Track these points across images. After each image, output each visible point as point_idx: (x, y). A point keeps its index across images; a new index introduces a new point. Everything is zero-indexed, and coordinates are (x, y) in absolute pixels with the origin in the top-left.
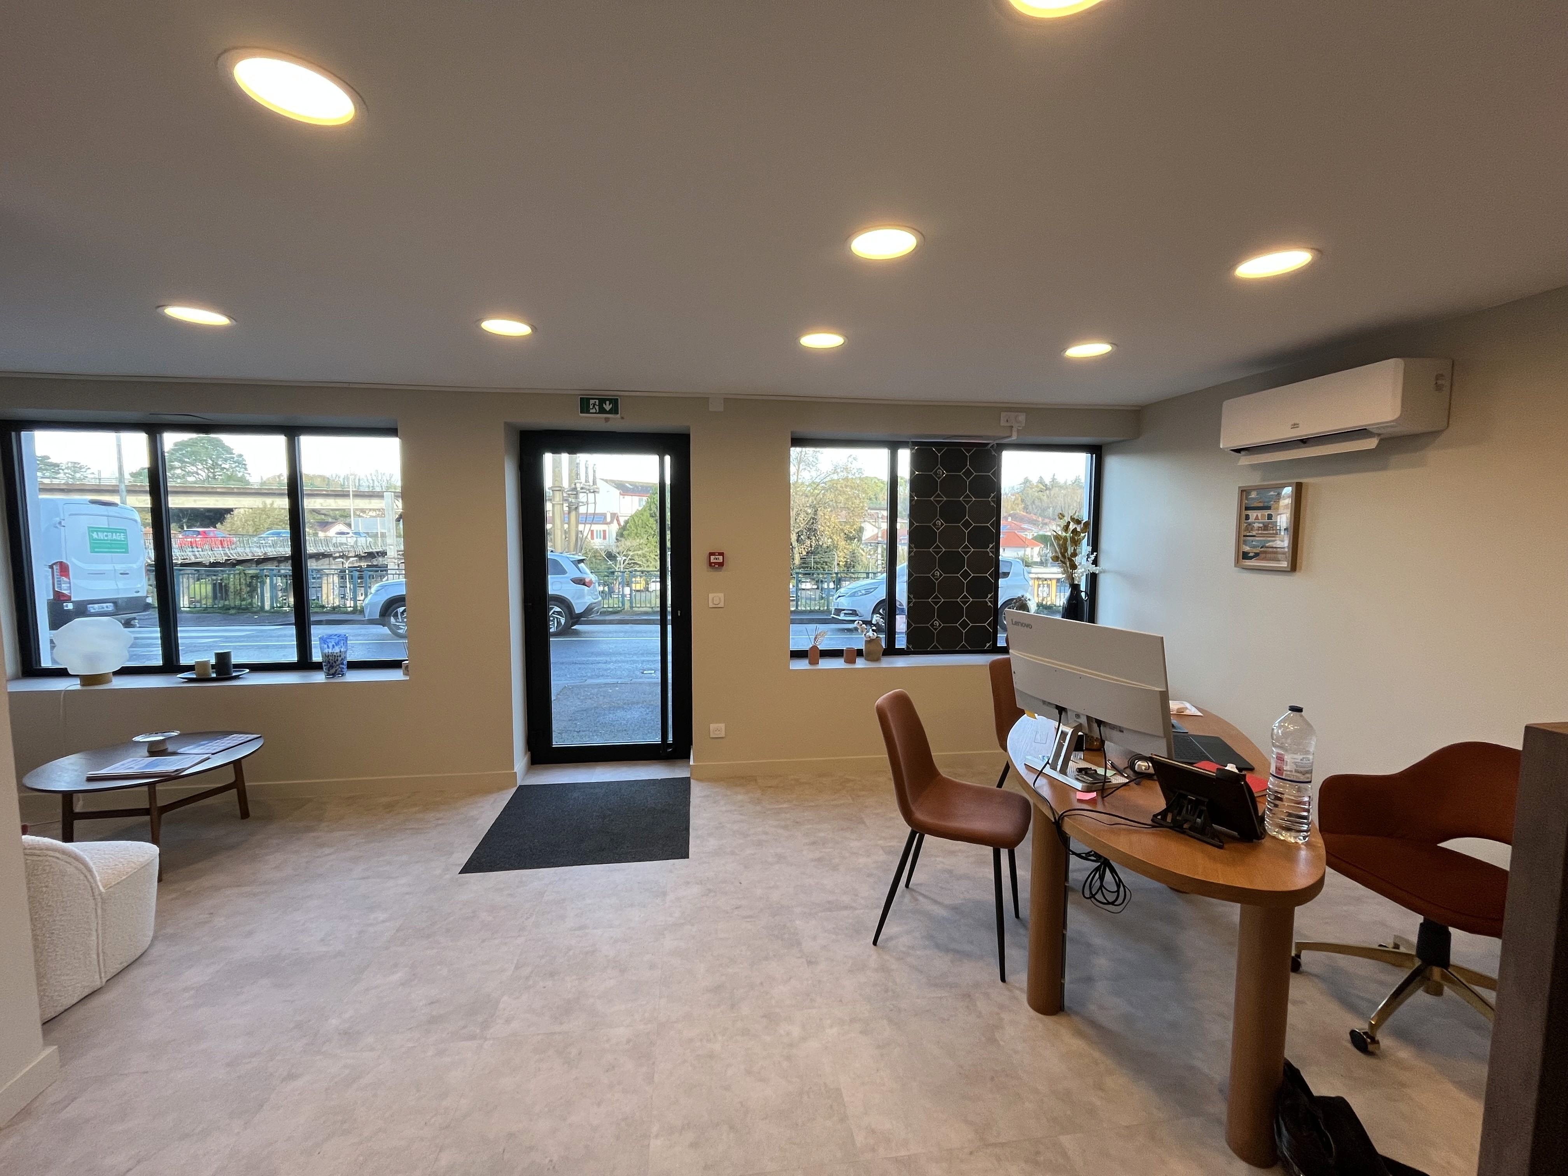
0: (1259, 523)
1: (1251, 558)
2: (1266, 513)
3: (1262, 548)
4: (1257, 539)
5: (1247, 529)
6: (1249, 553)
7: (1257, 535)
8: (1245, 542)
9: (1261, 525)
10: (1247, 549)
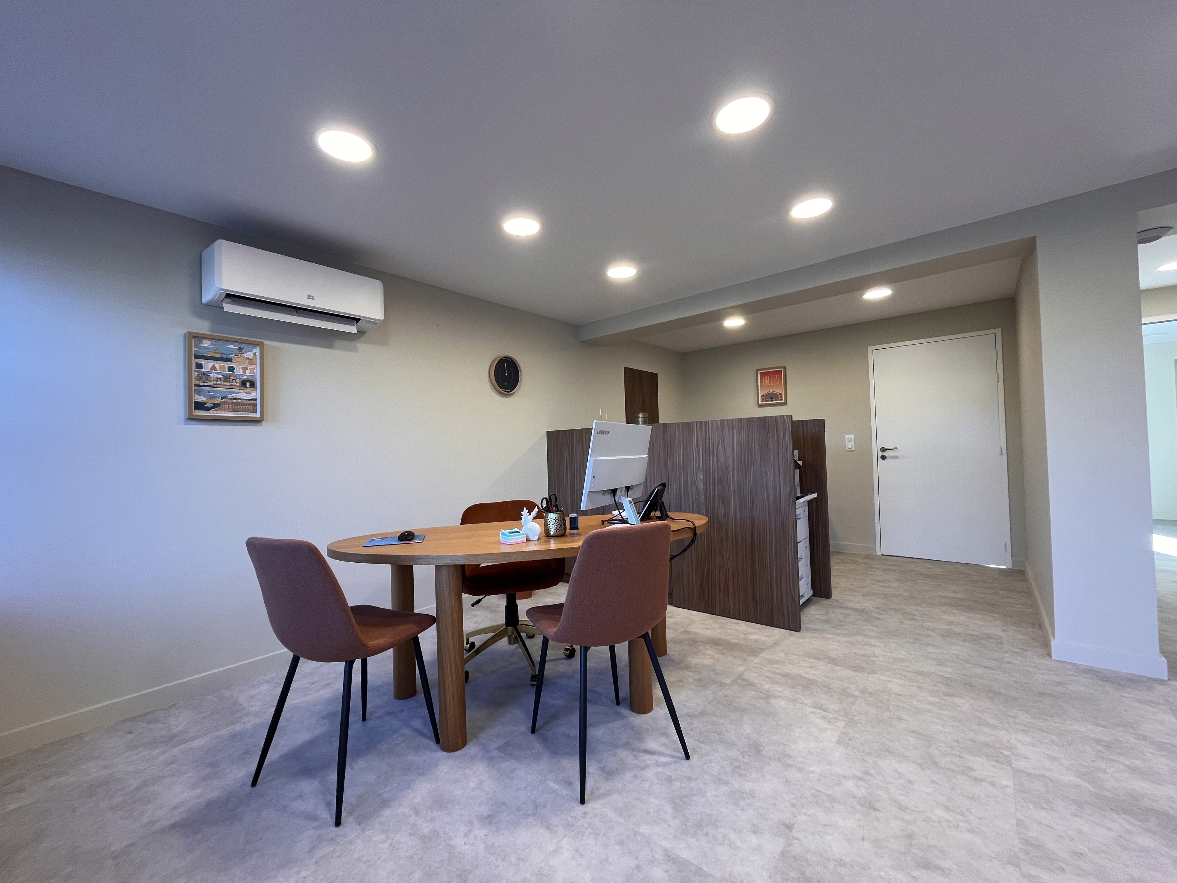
0: (217, 373)
1: (209, 409)
2: (226, 365)
3: (222, 399)
4: (215, 389)
5: (199, 378)
6: (206, 404)
7: (215, 386)
8: (199, 393)
9: (220, 376)
10: (201, 399)
